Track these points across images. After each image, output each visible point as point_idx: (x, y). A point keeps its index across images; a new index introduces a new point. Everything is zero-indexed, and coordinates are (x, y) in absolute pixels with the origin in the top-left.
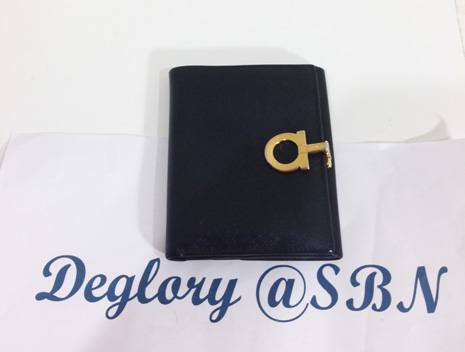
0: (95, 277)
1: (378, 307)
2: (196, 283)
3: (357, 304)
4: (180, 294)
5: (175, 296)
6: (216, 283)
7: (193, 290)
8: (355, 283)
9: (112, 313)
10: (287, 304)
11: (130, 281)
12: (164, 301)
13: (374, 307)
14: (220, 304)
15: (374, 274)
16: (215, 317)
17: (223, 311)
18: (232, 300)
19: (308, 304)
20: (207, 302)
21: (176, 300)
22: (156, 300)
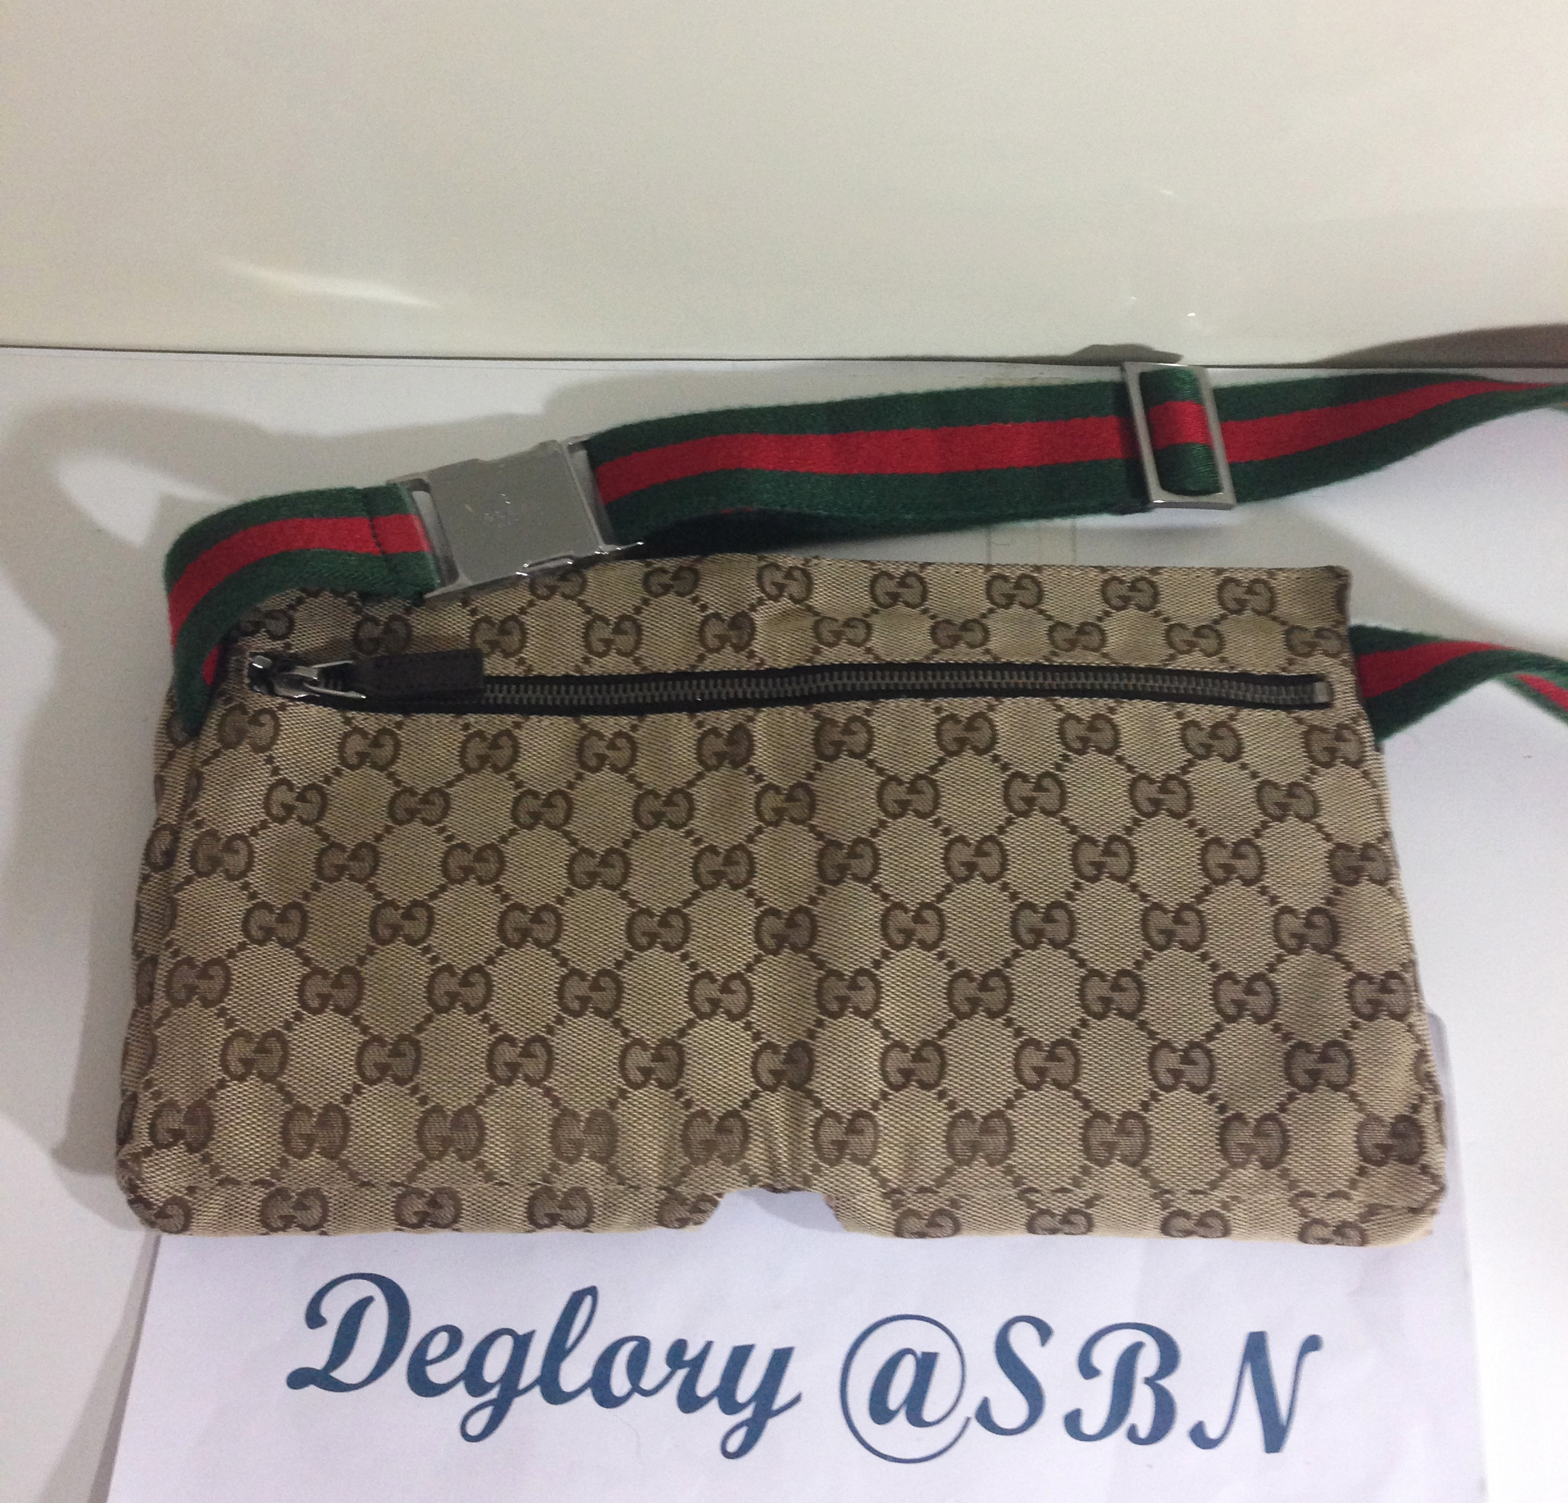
0: (434, 1333)
1: (1143, 1432)
2: (691, 1353)
3: (1092, 1423)
4: (647, 1383)
5: (636, 1388)
6: (740, 1356)
7: (681, 1374)
8: (1088, 1370)
9: (475, 1425)
10: (916, 1419)
11: (522, 1344)
12: (607, 1399)
13: (1132, 1435)
14: (747, 1413)
15: (1137, 1348)
16: (734, 1444)
17: (754, 1430)
18: (780, 1402)
19: (968, 1420)
20: (714, 1404)
21: (636, 1396)
22: (587, 1397)
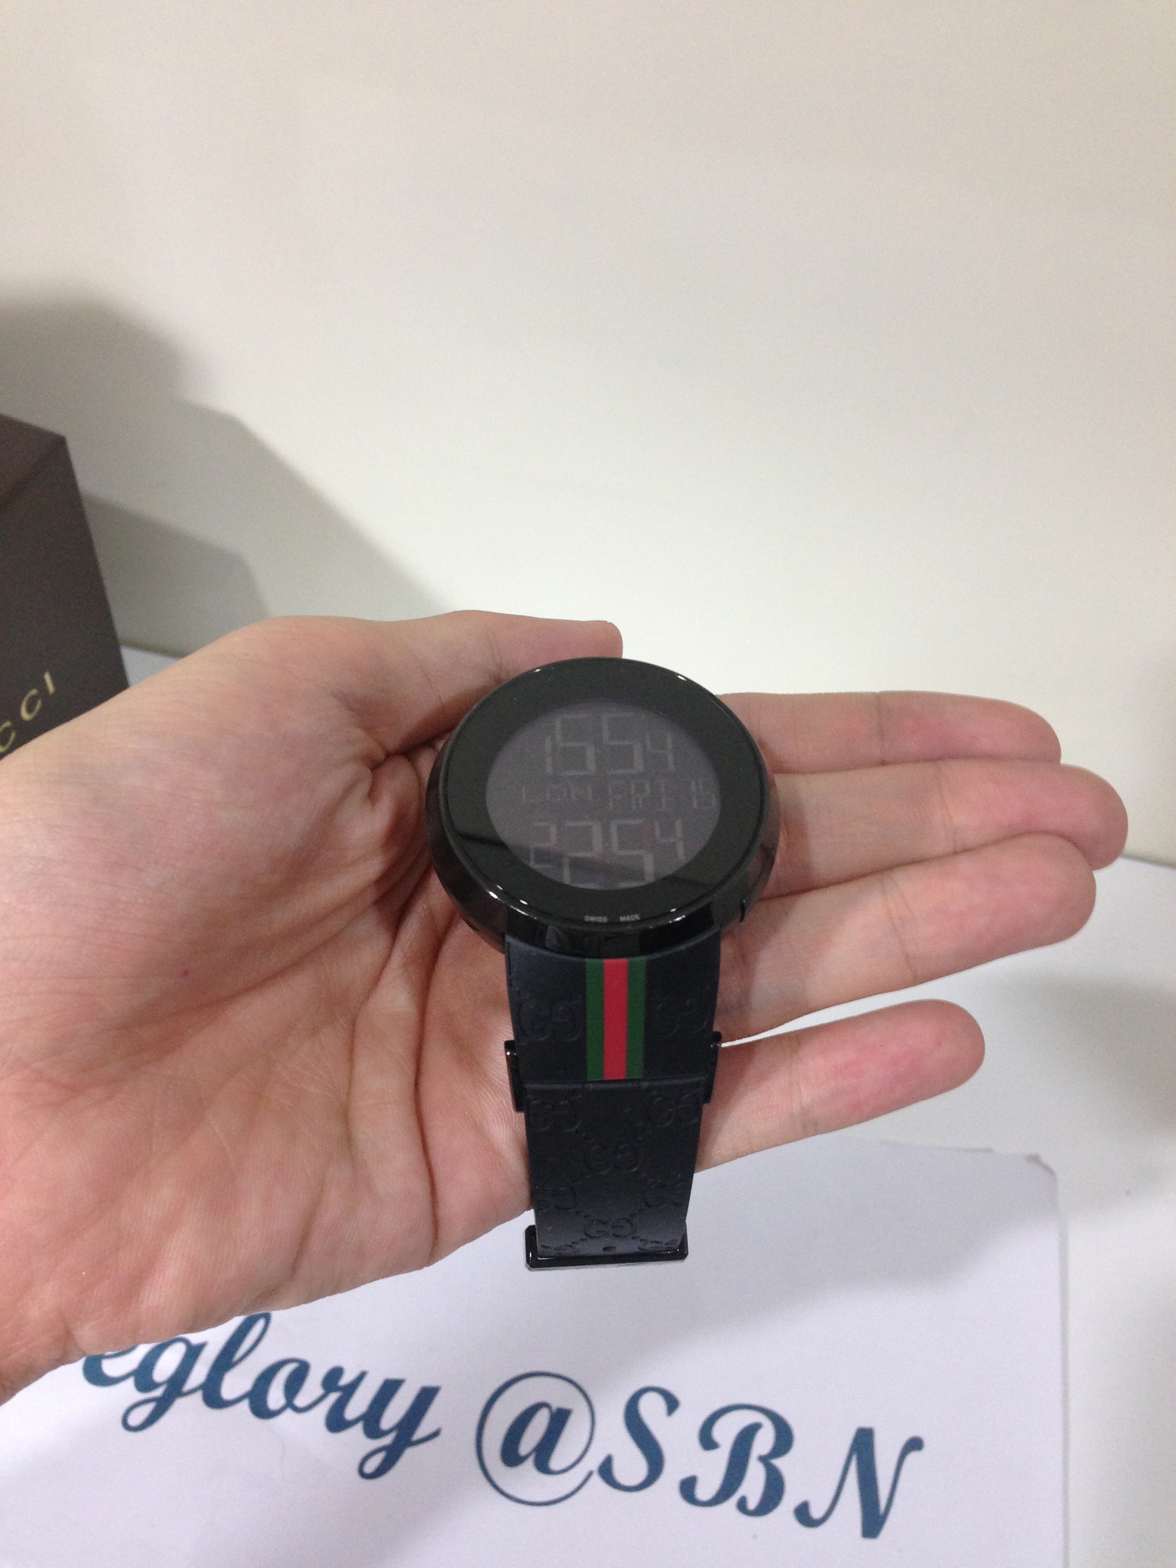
1: (752, 1504)
2: (345, 1380)
3: (706, 1490)
4: (301, 1400)
5: (290, 1404)
6: (390, 1388)
7: (333, 1397)
8: (707, 1442)
9: (136, 1418)
10: (543, 1466)
11: (193, 1353)
12: (261, 1410)
13: (742, 1505)
14: (387, 1440)
15: (755, 1428)
16: (371, 1466)
17: (392, 1456)
18: (420, 1433)
19: (590, 1474)
20: (359, 1428)
21: (289, 1412)
22: (245, 1405)
